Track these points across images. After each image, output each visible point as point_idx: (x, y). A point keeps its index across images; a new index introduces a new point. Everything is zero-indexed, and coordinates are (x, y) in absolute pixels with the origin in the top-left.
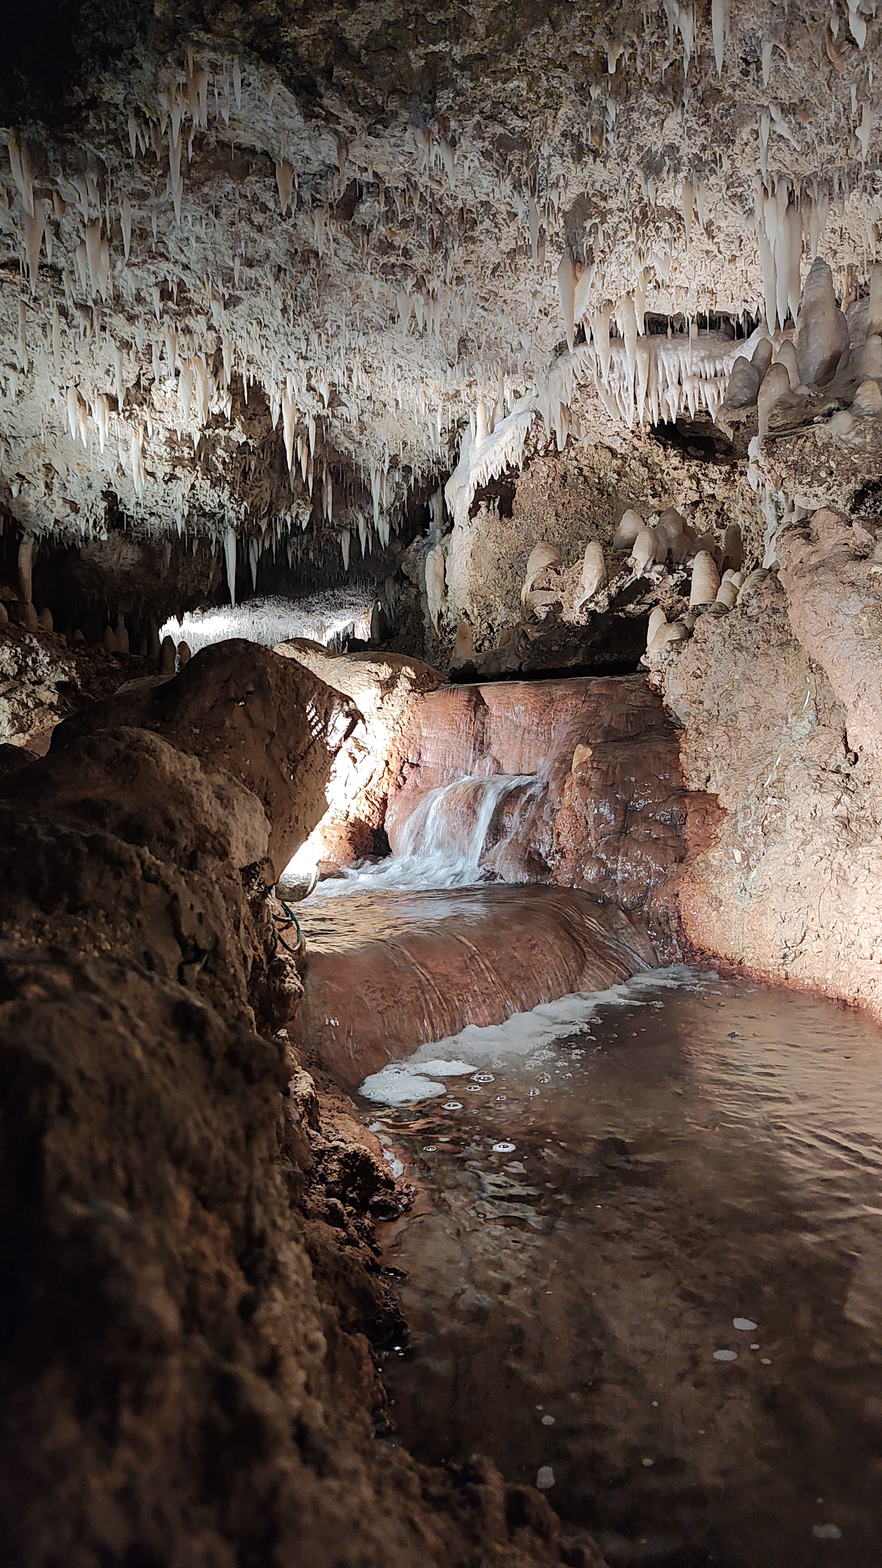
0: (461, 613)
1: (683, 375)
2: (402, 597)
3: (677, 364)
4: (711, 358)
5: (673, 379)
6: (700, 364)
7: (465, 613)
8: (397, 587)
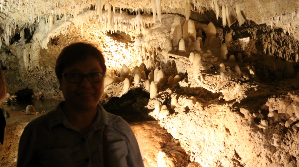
0: (36, 67)
1: (119, 22)
2: (9, 58)
3: (117, 19)
4: (126, 19)
5: (116, 23)
6: (123, 20)
7: (37, 68)
8: (7, 55)
